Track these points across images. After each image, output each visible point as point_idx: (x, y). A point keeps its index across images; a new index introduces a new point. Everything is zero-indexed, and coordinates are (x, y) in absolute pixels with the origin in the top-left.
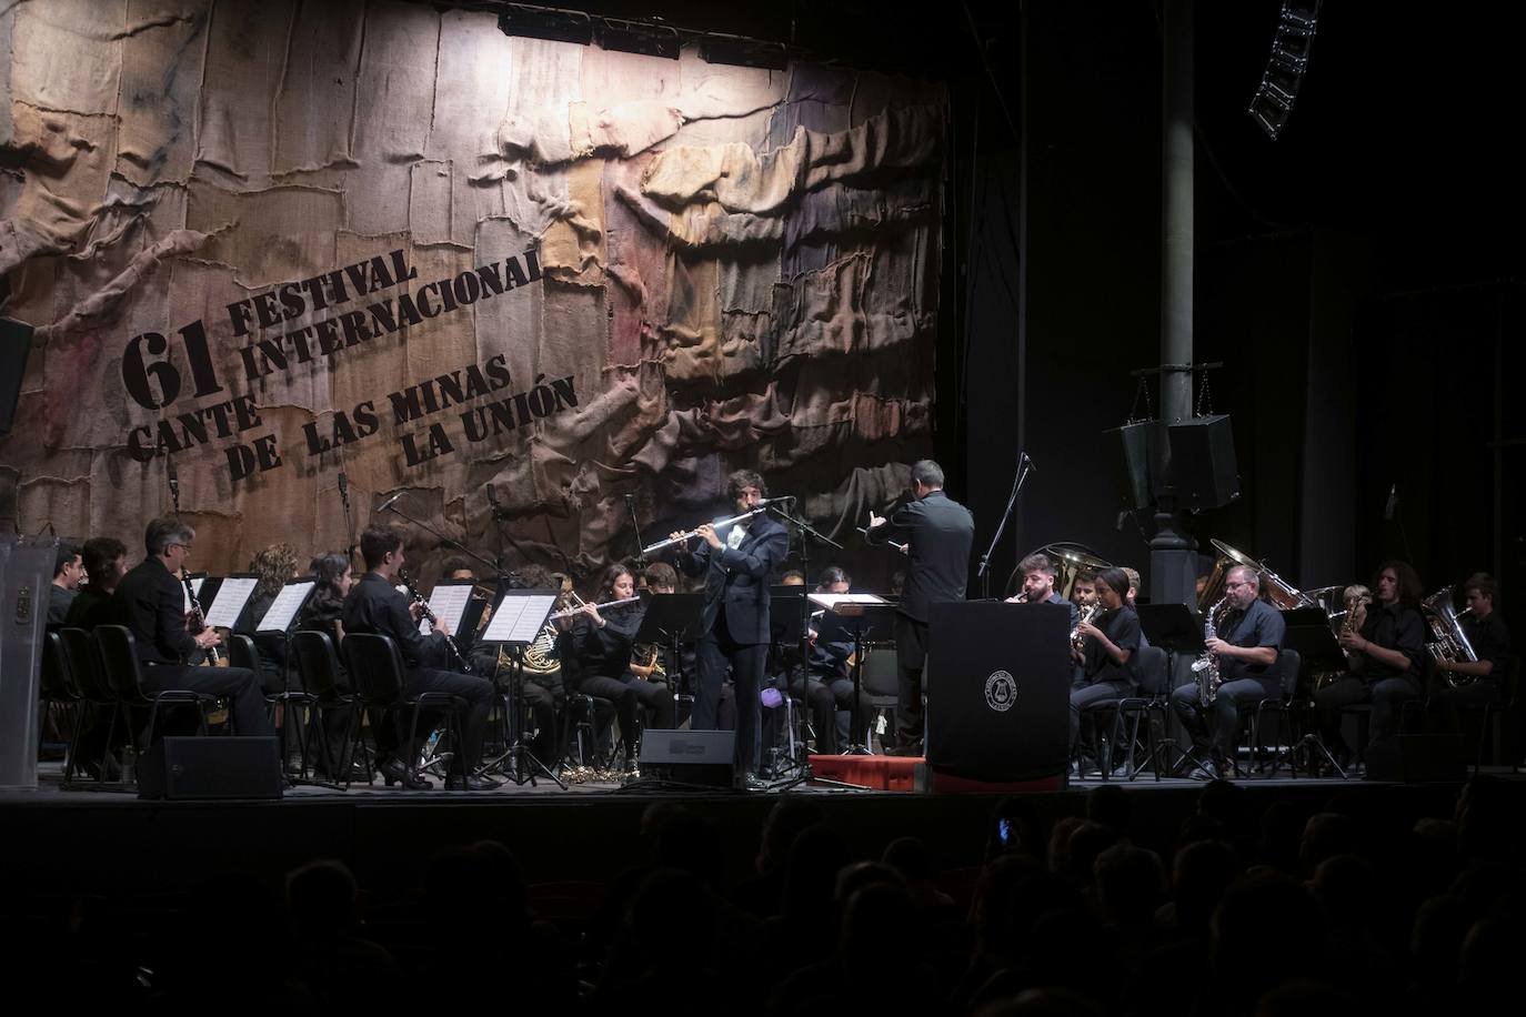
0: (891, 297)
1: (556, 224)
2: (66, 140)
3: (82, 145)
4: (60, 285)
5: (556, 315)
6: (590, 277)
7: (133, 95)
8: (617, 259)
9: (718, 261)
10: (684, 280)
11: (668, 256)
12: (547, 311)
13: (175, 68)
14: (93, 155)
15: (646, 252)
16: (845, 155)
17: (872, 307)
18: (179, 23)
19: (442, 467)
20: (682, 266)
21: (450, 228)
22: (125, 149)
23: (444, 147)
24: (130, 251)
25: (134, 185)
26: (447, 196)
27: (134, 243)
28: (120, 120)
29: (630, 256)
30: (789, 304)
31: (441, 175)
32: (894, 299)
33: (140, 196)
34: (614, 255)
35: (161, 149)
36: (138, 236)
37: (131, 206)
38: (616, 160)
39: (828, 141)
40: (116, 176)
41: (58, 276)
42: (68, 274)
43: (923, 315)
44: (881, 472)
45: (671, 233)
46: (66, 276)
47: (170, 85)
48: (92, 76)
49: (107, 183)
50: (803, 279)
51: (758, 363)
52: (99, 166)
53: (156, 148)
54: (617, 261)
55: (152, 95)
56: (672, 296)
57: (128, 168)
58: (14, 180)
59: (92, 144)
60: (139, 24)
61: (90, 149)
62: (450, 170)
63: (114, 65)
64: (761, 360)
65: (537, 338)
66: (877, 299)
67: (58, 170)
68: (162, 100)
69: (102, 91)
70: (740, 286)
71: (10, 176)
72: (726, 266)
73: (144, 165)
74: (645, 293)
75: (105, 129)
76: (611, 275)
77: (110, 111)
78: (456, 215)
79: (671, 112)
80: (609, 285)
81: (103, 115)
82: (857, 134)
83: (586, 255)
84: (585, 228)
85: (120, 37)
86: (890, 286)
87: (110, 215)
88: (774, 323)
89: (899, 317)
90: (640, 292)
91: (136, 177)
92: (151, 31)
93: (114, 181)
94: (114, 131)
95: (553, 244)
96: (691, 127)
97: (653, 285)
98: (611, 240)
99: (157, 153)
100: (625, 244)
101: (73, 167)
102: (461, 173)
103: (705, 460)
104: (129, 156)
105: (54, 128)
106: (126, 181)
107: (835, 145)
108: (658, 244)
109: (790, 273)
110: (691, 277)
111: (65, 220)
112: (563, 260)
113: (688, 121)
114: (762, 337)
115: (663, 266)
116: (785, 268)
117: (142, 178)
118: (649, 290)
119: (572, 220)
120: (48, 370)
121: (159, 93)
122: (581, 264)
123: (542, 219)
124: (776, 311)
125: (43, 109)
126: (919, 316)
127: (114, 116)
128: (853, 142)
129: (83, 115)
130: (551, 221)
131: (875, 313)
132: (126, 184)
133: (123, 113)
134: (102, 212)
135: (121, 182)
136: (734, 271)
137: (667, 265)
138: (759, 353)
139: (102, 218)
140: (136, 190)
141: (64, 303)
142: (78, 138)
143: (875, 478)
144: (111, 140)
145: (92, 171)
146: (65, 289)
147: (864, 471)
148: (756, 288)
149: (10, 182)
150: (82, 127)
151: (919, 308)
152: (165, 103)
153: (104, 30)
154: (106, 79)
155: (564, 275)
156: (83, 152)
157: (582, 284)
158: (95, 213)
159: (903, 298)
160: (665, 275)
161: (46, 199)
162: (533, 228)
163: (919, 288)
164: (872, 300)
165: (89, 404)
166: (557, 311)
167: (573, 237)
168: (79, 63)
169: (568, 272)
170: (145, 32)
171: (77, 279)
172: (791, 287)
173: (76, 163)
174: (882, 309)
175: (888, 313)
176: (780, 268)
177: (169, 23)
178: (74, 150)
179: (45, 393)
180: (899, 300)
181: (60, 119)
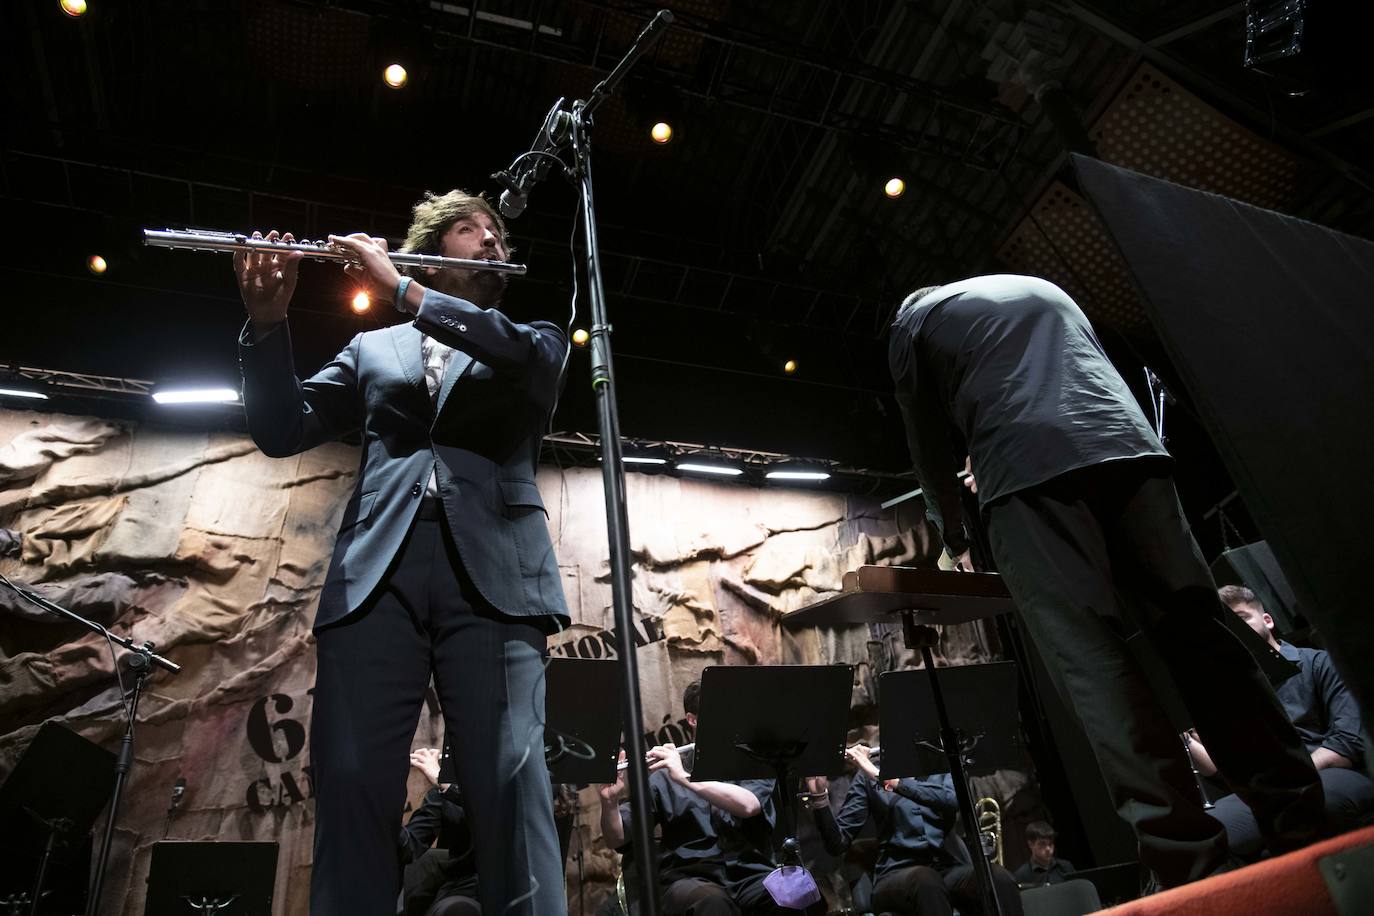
0: (963, 645)
1: (675, 607)
2: (229, 555)
3: (244, 559)
4: (210, 666)
5: (683, 676)
6: (711, 644)
7: (296, 524)
8: (730, 631)
9: (816, 628)
10: (791, 644)
11: (774, 627)
12: (676, 673)
13: (337, 506)
14: (255, 568)
15: (754, 625)
16: (899, 549)
17: (951, 654)
18: (342, 477)
19: (589, 806)
20: (788, 634)
21: (581, 613)
22: (282, 563)
23: (571, 556)
24: (282, 638)
25: (290, 588)
26: (576, 590)
27: (287, 632)
28: (282, 542)
29: (742, 628)
30: (882, 656)
31: (570, 576)
32: (966, 648)
33: (295, 596)
34: (727, 628)
35: (319, 562)
36: (291, 626)
37: (285, 603)
38: (718, 561)
39: (884, 541)
40: (274, 582)
41: (209, 659)
42: (217, 657)
43: (992, 656)
44: (994, 779)
45: (772, 608)
46: (215, 659)
47: (331, 518)
48: (262, 511)
49: (265, 587)
50: (890, 637)
51: (866, 700)
52: (259, 575)
53: (314, 562)
54: (731, 632)
55: (314, 525)
56: (783, 655)
57: (287, 577)
58: (178, 586)
59: (253, 559)
60: (306, 476)
61: (252, 562)
62: (578, 572)
63: (282, 505)
64: (869, 698)
65: (668, 693)
66: (953, 648)
67: (222, 577)
68: (322, 528)
69: (270, 522)
70: (839, 646)
71: (175, 583)
72: (825, 631)
73: (302, 573)
74: (758, 653)
75: (269, 548)
76: (727, 642)
77: (274, 535)
78: (586, 604)
79: (757, 526)
80: (727, 650)
81: (267, 538)
82: (906, 537)
83: (703, 629)
84: (699, 609)
85: (290, 485)
86: (960, 638)
87: (264, 611)
88: (874, 670)
89: (974, 658)
90: (754, 654)
91: (293, 583)
92: (318, 482)
93: (272, 586)
94: (278, 550)
95: (674, 622)
96: (775, 537)
97: (766, 649)
98: (724, 618)
99: (315, 564)
100: (736, 620)
101: (237, 575)
102: (587, 574)
103: (837, 781)
104: (288, 567)
105: (219, 547)
106: (283, 585)
107: (890, 542)
108: (764, 618)
109: (878, 633)
110: (797, 641)
111: (221, 615)
112: (684, 633)
113: (773, 533)
114: (866, 681)
115: (772, 635)
116: (873, 630)
117: (299, 582)
118: (762, 651)
119: (687, 604)
120: (186, 738)
121: (320, 523)
122: (700, 636)
123: (662, 604)
124: (873, 662)
125: (210, 533)
126: (989, 657)
127: (277, 539)
128: (904, 541)
129: (249, 538)
130: (670, 605)
131: (954, 658)
132: (283, 588)
133: (286, 537)
134: (257, 608)
135: (278, 587)
136: (832, 634)
137: (774, 633)
138: (866, 694)
139: (258, 614)
140: (292, 592)
141: (210, 680)
142: (240, 553)
143: (988, 783)
144: (274, 556)
145: (252, 579)
146: (212, 670)
147: (979, 779)
148: (853, 646)
149: (174, 588)
150: (247, 547)
151: (987, 651)
152: (324, 530)
153: (274, 481)
154: (274, 513)
155: (687, 644)
156: (245, 566)
157: (702, 650)
158: (250, 609)
159: (973, 645)
160: (774, 641)
161: (206, 599)
162: (654, 612)
163: (983, 637)
164: (949, 649)
165: (224, 767)
166: (684, 672)
167: (691, 617)
168: (251, 504)
169: (689, 641)
170: (313, 483)
171: (226, 661)
172: (882, 644)
173: (239, 573)
174: (959, 655)
175: (964, 657)
176: (868, 630)
177: (334, 476)
178: (237, 562)
179: (180, 760)
180: (970, 647)
181: (225, 541)
